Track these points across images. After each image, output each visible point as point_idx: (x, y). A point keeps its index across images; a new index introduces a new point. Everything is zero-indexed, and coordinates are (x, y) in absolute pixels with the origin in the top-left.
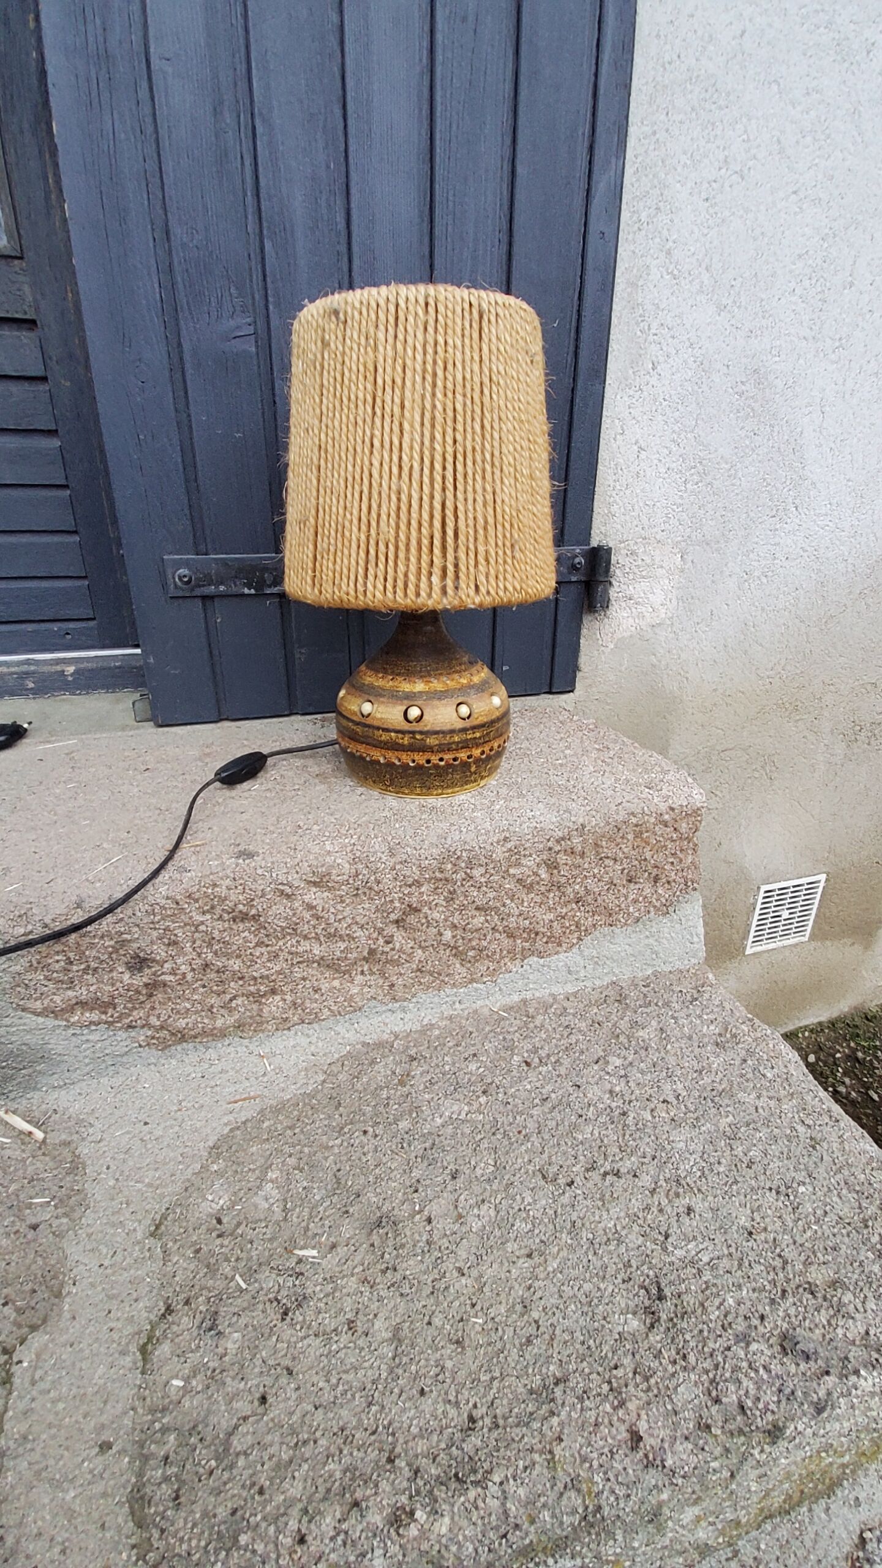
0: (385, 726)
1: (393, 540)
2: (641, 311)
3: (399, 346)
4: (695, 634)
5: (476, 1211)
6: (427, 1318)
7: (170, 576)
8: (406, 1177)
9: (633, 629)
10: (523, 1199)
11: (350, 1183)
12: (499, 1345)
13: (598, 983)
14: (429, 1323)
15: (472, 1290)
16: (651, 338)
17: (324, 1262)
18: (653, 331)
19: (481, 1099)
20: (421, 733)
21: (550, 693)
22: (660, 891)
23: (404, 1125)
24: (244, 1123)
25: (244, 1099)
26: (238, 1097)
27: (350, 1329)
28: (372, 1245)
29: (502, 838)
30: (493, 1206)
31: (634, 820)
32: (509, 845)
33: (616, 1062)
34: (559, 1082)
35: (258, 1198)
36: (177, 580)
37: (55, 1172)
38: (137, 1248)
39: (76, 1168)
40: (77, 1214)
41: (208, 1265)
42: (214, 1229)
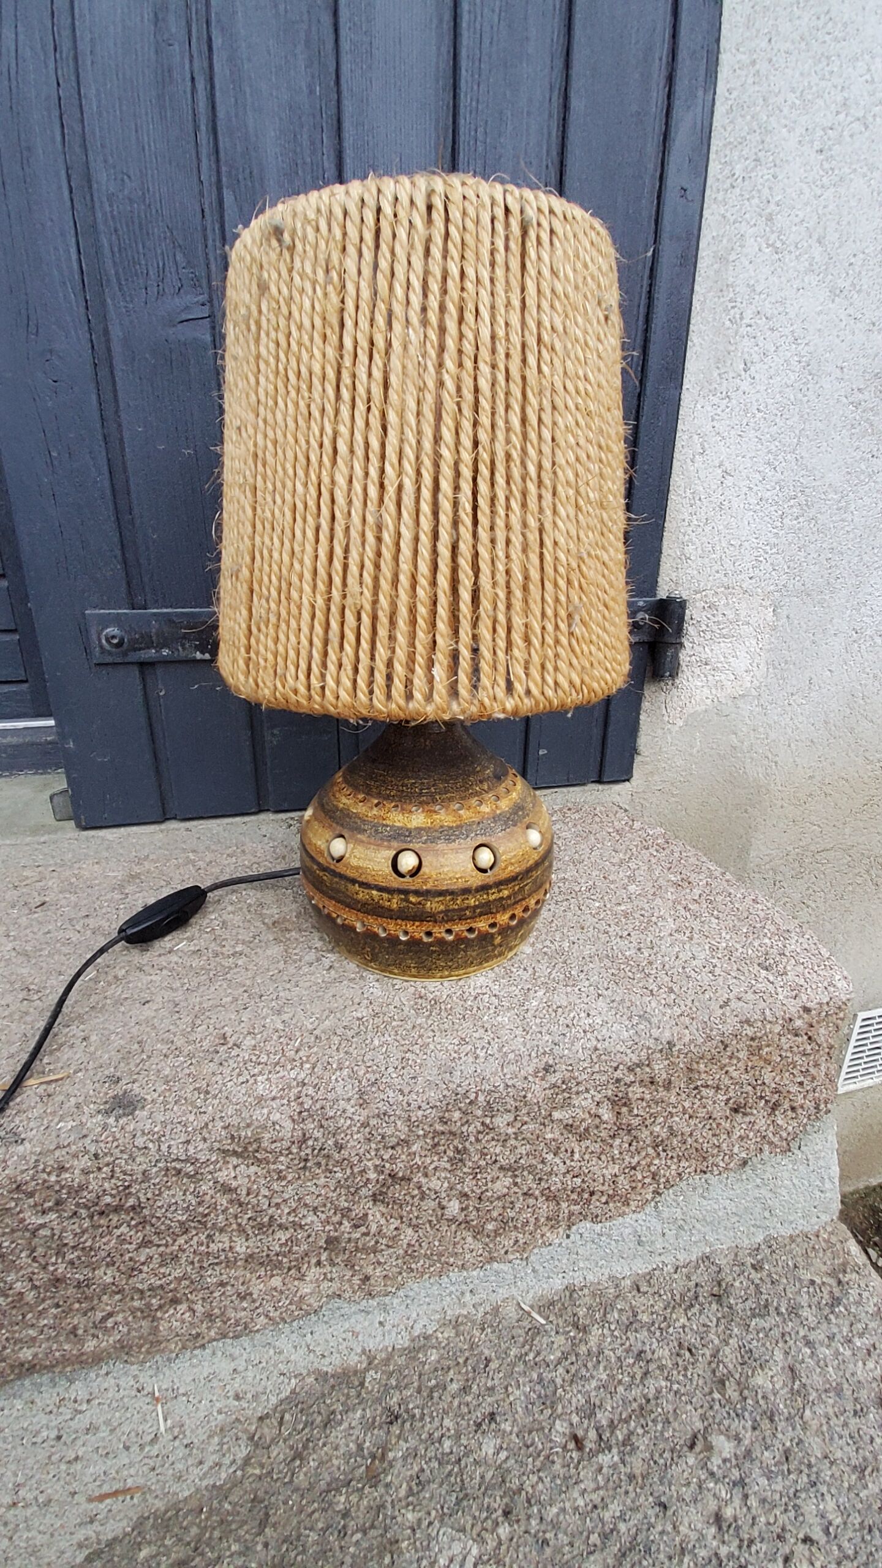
0: (362, 879)
1: (368, 607)
2: (731, 295)
3: (382, 283)
4: (788, 708)
7: (94, 637)
9: (709, 702)
13: (683, 1257)
16: (743, 330)
18: (746, 321)
19: (500, 1530)
20: (417, 893)
21: (599, 781)
22: (780, 1122)
24: (110, 1544)
25: (115, 1494)
26: (106, 1489)
29: (542, 1066)
31: (750, 1031)
32: (552, 1079)
33: (724, 1447)
34: (632, 1495)
36: (104, 641)
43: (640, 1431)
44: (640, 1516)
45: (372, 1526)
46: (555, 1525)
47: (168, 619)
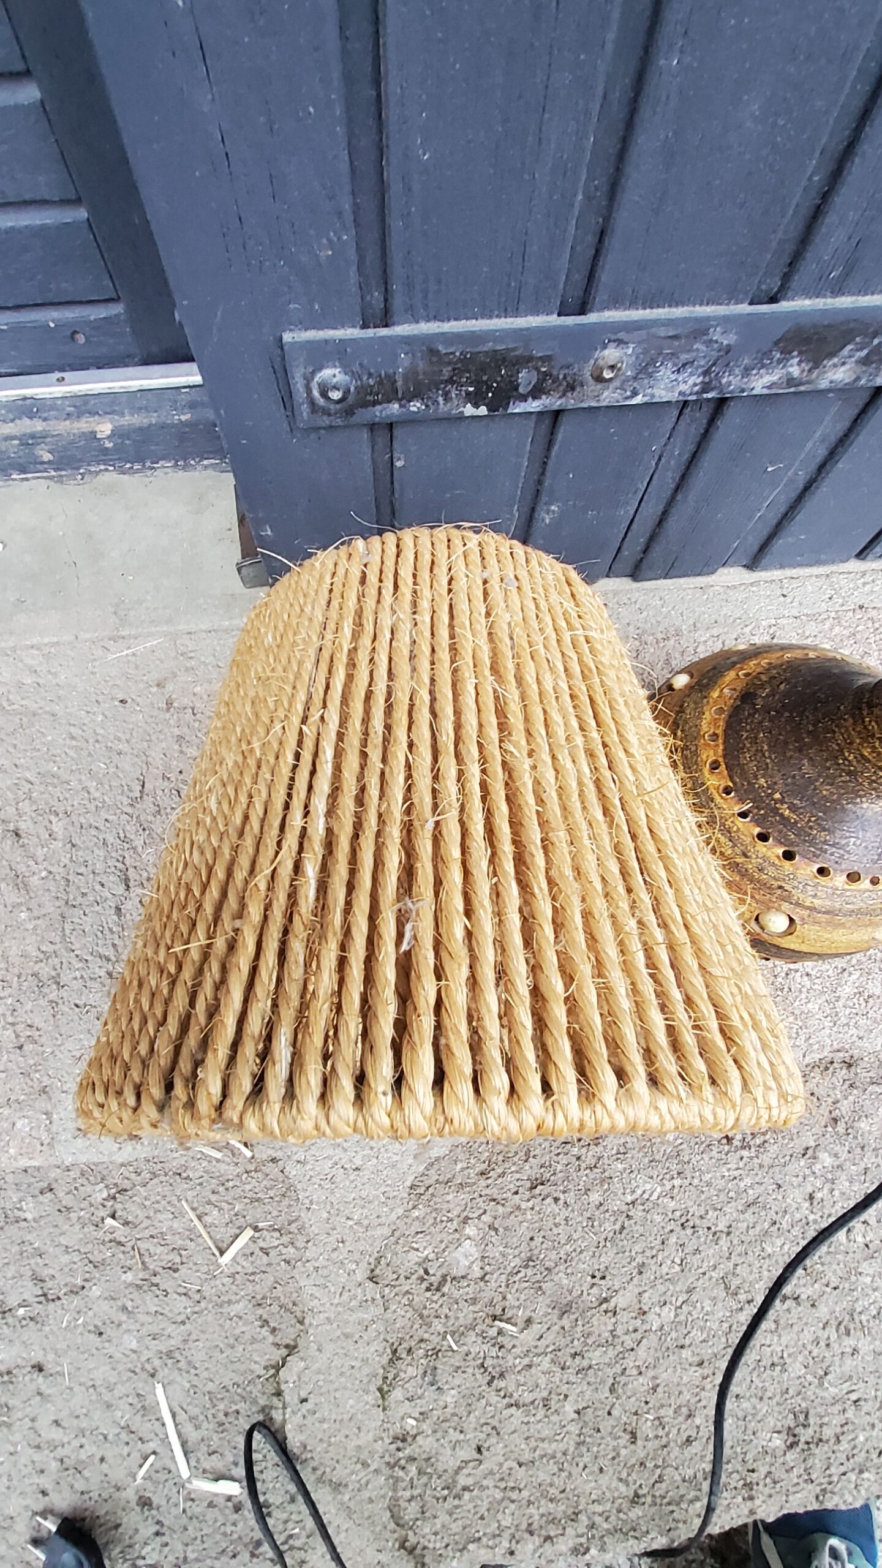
5: (657, 1309)
6: (608, 1408)
7: (300, 387)
8: (594, 1260)
10: (703, 1308)
11: (542, 1256)
12: (664, 1440)
14: (609, 1414)
15: (646, 1388)
17: (522, 1336)
23: (595, 1197)
27: (545, 1406)
28: (563, 1328)
30: (673, 1308)
33: (826, 1159)
34: (760, 1176)
35: (458, 1254)
36: (316, 393)
37: (271, 1193)
38: (359, 1290)
39: (289, 1191)
40: (300, 1244)
41: (421, 1316)
42: (422, 1280)
43: (772, 1141)
44: (763, 1188)
45: (595, 1167)
46: (709, 1184)
47: (429, 348)
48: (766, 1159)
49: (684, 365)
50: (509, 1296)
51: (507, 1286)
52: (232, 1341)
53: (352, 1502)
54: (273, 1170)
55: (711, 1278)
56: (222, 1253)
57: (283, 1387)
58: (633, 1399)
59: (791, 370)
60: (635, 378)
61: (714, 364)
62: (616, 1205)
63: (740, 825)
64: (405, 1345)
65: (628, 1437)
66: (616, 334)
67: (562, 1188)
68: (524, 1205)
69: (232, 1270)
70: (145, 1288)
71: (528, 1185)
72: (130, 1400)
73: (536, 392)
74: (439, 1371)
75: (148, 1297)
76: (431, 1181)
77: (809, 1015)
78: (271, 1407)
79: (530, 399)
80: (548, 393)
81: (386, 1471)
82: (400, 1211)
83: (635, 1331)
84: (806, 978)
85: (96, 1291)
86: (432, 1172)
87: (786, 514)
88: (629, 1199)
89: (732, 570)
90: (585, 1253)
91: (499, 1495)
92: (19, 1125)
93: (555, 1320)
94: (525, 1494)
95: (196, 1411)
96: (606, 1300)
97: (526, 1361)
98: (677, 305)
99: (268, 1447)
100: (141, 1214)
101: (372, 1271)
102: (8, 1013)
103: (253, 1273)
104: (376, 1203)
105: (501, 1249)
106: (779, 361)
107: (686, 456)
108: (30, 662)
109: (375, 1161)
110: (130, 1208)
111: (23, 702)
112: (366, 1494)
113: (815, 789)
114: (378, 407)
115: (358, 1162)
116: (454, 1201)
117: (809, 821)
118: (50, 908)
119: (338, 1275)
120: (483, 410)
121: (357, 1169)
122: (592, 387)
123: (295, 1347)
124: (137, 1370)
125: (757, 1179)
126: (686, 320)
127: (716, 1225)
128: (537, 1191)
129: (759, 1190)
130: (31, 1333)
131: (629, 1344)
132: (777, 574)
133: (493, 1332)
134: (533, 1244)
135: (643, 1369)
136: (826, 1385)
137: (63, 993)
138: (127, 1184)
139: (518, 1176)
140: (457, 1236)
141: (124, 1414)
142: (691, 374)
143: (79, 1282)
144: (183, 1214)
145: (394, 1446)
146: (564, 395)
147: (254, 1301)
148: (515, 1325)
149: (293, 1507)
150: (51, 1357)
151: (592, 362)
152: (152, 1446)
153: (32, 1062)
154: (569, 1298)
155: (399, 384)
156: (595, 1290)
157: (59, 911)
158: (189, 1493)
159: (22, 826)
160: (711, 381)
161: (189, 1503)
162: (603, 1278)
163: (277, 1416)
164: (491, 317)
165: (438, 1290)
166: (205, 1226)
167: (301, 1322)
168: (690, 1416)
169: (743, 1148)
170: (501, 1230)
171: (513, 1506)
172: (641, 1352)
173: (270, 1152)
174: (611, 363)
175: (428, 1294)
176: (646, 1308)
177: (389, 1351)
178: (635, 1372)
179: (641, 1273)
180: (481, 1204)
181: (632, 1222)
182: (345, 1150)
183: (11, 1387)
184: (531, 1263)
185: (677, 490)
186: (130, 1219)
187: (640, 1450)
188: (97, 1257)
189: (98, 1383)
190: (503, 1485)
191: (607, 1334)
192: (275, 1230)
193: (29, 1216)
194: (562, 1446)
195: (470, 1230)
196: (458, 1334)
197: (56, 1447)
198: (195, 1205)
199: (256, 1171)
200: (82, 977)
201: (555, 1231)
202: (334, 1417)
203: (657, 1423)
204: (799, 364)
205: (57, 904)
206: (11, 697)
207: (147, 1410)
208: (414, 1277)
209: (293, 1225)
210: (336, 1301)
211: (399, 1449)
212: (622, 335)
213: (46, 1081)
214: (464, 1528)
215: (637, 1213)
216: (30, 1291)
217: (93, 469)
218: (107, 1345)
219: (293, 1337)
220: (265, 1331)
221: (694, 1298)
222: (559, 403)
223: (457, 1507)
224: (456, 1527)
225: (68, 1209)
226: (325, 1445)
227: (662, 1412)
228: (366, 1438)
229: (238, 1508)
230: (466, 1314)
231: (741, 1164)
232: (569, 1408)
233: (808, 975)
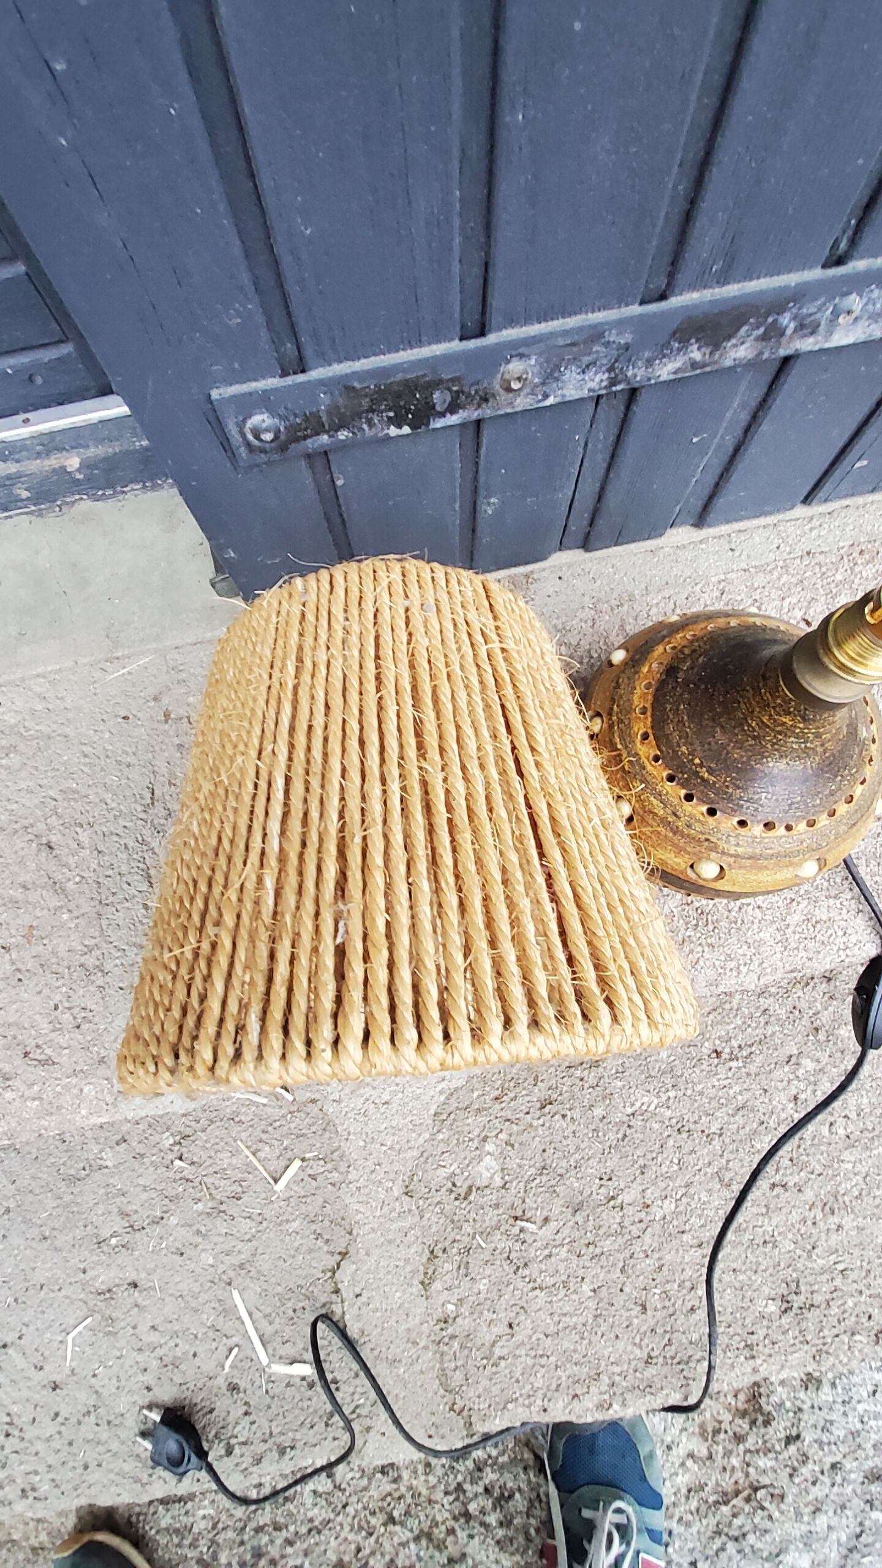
5: (659, 1202)
6: (620, 1286)
7: (235, 432)
8: (601, 1165)
10: (699, 1199)
11: (554, 1165)
12: (671, 1310)
14: (621, 1290)
15: (652, 1267)
17: (541, 1233)
23: (598, 1112)
24: (456, 1091)
27: (565, 1287)
28: (577, 1223)
30: (673, 1201)
34: (748, 1083)
35: (481, 1168)
36: (250, 437)
37: (313, 1129)
38: (397, 1204)
39: (328, 1125)
40: (343, 1169)
41: (452, 1221)
42: (451, 1191)
43: (758, 1052)
44: (750, 1094)
45: (597, 1086)
47: (346, 386)
48: (752, 1068)
49: (587, 366)
50: (527, 1200)
51: (526, 1191)
52: (292, 1252)
53: (406, 1375)
54: (314, 1109)
55: (706, 1174)
56: (276, 1181)
57: (340, 1286)
58: (642, 1278)
59: (692, 355)
60: (543, 384)
61: (616, 361)
62: (618, 1117)
63: (669, 789)
64: (440, 1246)
65: (639, 1308)
66: (517, 349)
67: (568, 1106)
68: (535, 1123)
69: (287, 1195)
70: (215, 1215)
71: (538, 1105)
72: (213, 1305)
73: (453, 408)
74: (471, 1265)
75: (218, 1222)
76: (451, 1109)
77: (761, 943)
78: (331, 1303)
79: (448, 415)
80: (464, 408)
81: (434, 1347)
82: (427, 1136)
83: (641, 1221)
84: (757, 910)
85: (174, 1220)
86: (452, 1100)
87: (722, 475)
88: (629, 1111)
89: (680, 530)
90: (592, 1160)
91: (530, 1362)
92: (86, 1090)
93: (569, 1216)
94: (552, 1359)
95: (268, 1310)
96: (613, 1198)
97: (546, 1252)
98: (570, 315)
99: (332, 1334)
100: (204, 1156)
101: (407, 1187)
102: (64, 1000)
103: (304, 1197)
104: (405, 1130)
105: (518, 1161)
106: (679, 350)
107: (612, 438)
108: (38, 689)
109: (400, 1095)
110: (194, 1151)
111: (38, 728)
112: (417, 1368)
113: (727, 753)
114: (309, 441)
115: (386, 1097)
116: (474, 1124)
117: (726, 781)
118: (86, 908)
119: (377, 1191)
120: (406, 430)
121: (386, 1103)
122: (503, 396)
123: (347, 1253)
124: (216, 1281)
125: (745, 1086)
126: (581, 329)
127: (709, 1128)
128: (547, 1110)
129: (747, 1095)
130: (123, 1257)
131: (635, 1233)
132: (724, 529)
133: (516, 1230)
134: (546, 1155)
135: (649, 1253)
136: (814, 1257)
137: (108, 979)
138: (189, 1131)
139: (528, 1098)
140: (478, 1152)
141: (209, 1317)
142: (596, 373)
143: (159, 1214)
144: (239, 1152)
145: (438, 1327)
146: (479, 406)
147: (307, 1219)
148: (535, 1223)
149: (357, 1382)
150: (143, 1275)
151: (499, 376)
152: (235, 1340)
153: (89, 1038)
154: (580, 1198)
155: (324, 419)
156: (603, 1190)
157: (95, 910)
158: (270, 1377)
159: (53, 839)
160: (617, 376)
161: (271, 1385)
162: (610, 1179)
163: (337, 1309)
164: (397, 351)
165: (465, 1199)
166: (259, 1161)
167: (350, 1233)
168: (692, 1288)
169: (731, 1060)
170: (516, 1145)
171: (543, 1370)
172: (647, 1239)
173: (308, 1094)
174: (516, 376)
175: (457, 1203)
176: (649, 1202)
177: (427, 1251)
178: (642, 1255)
179: (643, 1173)
180: (497, 1125)
181: (633, 1130)
182: (374, 1088)
183: (113, 1302)
184: (545, 1171)
185: (608, 470)
186: (195, 1159)
187: (650, 1319)
188: (171, 1193)
189: (185, 1293)
190: (533, 1353)
191: (615, 1226)
192: (320, 1159)
193: (109, 1164)
194: (582, 1319)
195: (489, 1147)
196: (486, 1234)
197: (155, 1348)
198: (250, 1143)
199: (298, 1111)
200: (122, 964)
201: (565, 1143)
202: (384, 1306)
203: (664, 1295)
204: (699, 349)
205: (93, 904)
206: (26, 724)
207: (229, 1311)
208: (444, 1190)
209: (336, 1154)
210: (378, 1214)
211: (442, 1329)
212: (521, 350)
213: (103, 1053)
214: (503, 1391)
215: (637, 1123)
216: (118, 1225)
217: (68, 500)
218: (188, 1262)
219: (344, 1245)
220: (320, 1243)
221: (692, 1190)
222: (476, 414)
223: (495, 1374)
224: (495, 1390)
225: (142, 1156)
226: (379, 1330)
227: (668, 1287)
228: (413, 1322)
229: (311, 1386)
230: (491, 1217)
231: (730, 1075)
232: (586, 1288)
233: (759, 907)
